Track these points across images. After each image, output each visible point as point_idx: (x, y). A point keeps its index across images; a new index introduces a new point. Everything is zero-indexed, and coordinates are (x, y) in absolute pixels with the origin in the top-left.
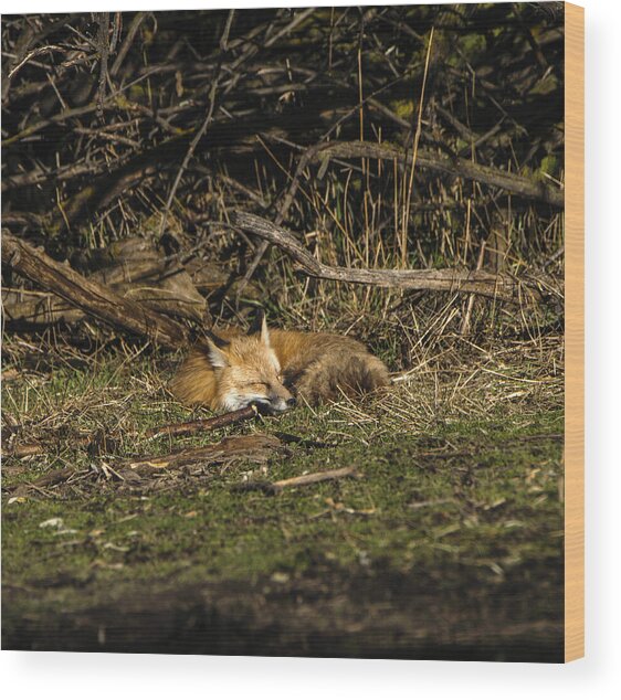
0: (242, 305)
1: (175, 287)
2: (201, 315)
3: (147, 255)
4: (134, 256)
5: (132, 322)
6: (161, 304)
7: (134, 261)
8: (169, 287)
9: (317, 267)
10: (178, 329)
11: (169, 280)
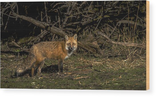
0: (107, 46)
1: (94, 43)
2: (98, 48)
3: (92, 37)
4: (90, 37)
5: (86, 48)
6: (91, 46)
7: (90, 38)
8: (93, 43)
9: (111, 41)
10: (94, 50)
11: (93, 42)
